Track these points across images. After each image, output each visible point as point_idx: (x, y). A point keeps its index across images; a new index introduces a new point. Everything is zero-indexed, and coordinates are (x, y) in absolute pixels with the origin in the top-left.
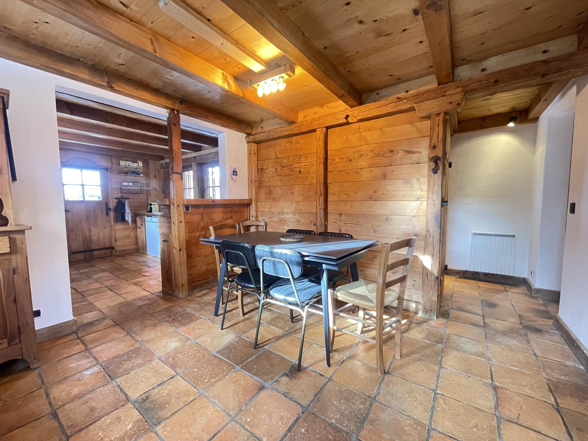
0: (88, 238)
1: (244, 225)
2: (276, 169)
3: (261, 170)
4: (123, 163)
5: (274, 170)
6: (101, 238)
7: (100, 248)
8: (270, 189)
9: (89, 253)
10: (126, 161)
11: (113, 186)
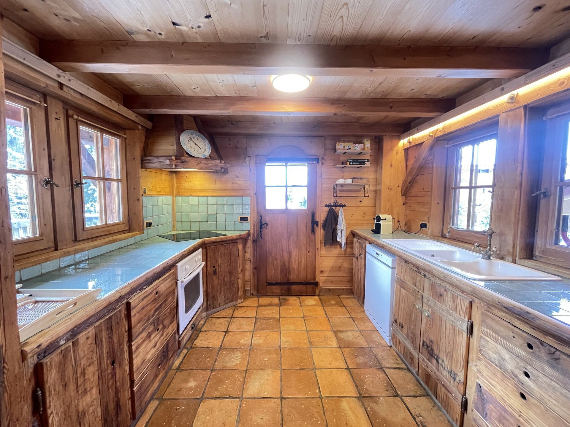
0: (287, 265)
4: (340, 146)
6: (302, 267)
9: (286, 286)
10: (344, 142)
11: (324, 186)
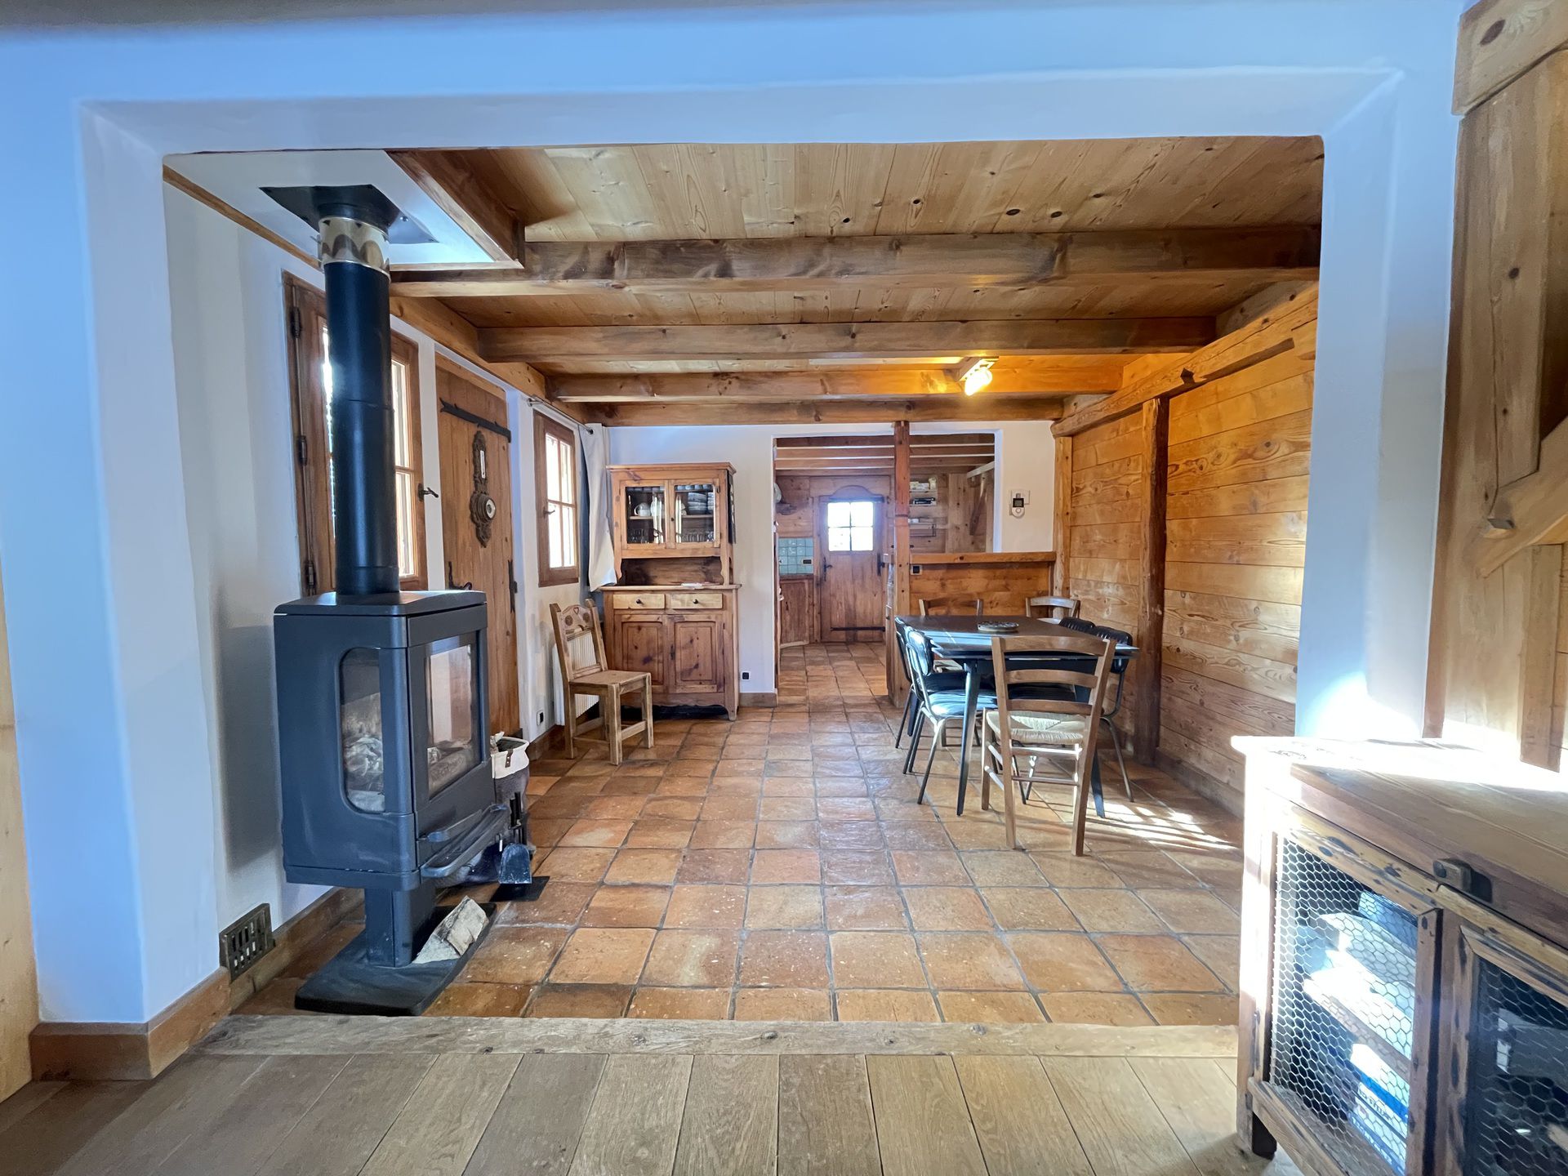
0: (852, 608)
1: (1033, 604)
2: (1096, 490)
3: (1075, 492)
5: (1093, 491)
6: (868, 611)
7: (866, 626)
8: (1086, 531)
9: (852, 632)
